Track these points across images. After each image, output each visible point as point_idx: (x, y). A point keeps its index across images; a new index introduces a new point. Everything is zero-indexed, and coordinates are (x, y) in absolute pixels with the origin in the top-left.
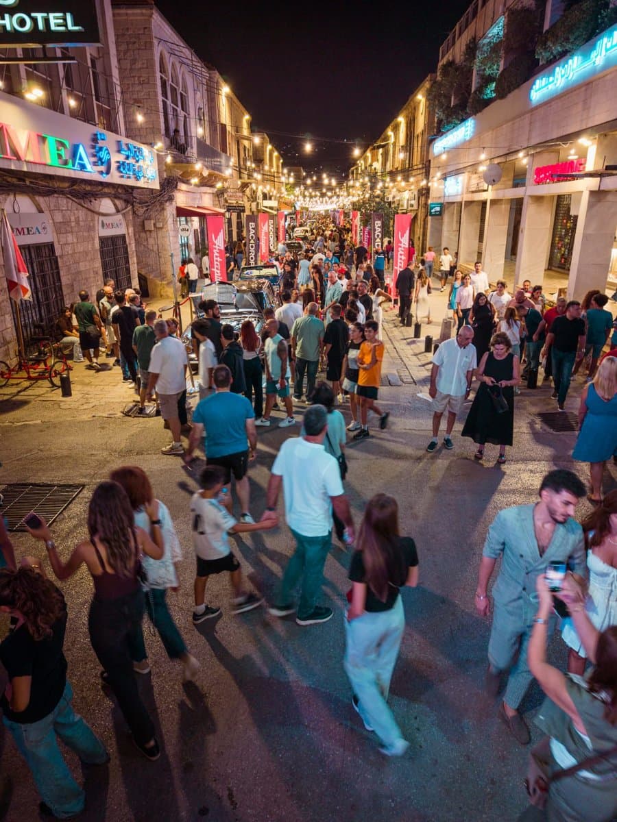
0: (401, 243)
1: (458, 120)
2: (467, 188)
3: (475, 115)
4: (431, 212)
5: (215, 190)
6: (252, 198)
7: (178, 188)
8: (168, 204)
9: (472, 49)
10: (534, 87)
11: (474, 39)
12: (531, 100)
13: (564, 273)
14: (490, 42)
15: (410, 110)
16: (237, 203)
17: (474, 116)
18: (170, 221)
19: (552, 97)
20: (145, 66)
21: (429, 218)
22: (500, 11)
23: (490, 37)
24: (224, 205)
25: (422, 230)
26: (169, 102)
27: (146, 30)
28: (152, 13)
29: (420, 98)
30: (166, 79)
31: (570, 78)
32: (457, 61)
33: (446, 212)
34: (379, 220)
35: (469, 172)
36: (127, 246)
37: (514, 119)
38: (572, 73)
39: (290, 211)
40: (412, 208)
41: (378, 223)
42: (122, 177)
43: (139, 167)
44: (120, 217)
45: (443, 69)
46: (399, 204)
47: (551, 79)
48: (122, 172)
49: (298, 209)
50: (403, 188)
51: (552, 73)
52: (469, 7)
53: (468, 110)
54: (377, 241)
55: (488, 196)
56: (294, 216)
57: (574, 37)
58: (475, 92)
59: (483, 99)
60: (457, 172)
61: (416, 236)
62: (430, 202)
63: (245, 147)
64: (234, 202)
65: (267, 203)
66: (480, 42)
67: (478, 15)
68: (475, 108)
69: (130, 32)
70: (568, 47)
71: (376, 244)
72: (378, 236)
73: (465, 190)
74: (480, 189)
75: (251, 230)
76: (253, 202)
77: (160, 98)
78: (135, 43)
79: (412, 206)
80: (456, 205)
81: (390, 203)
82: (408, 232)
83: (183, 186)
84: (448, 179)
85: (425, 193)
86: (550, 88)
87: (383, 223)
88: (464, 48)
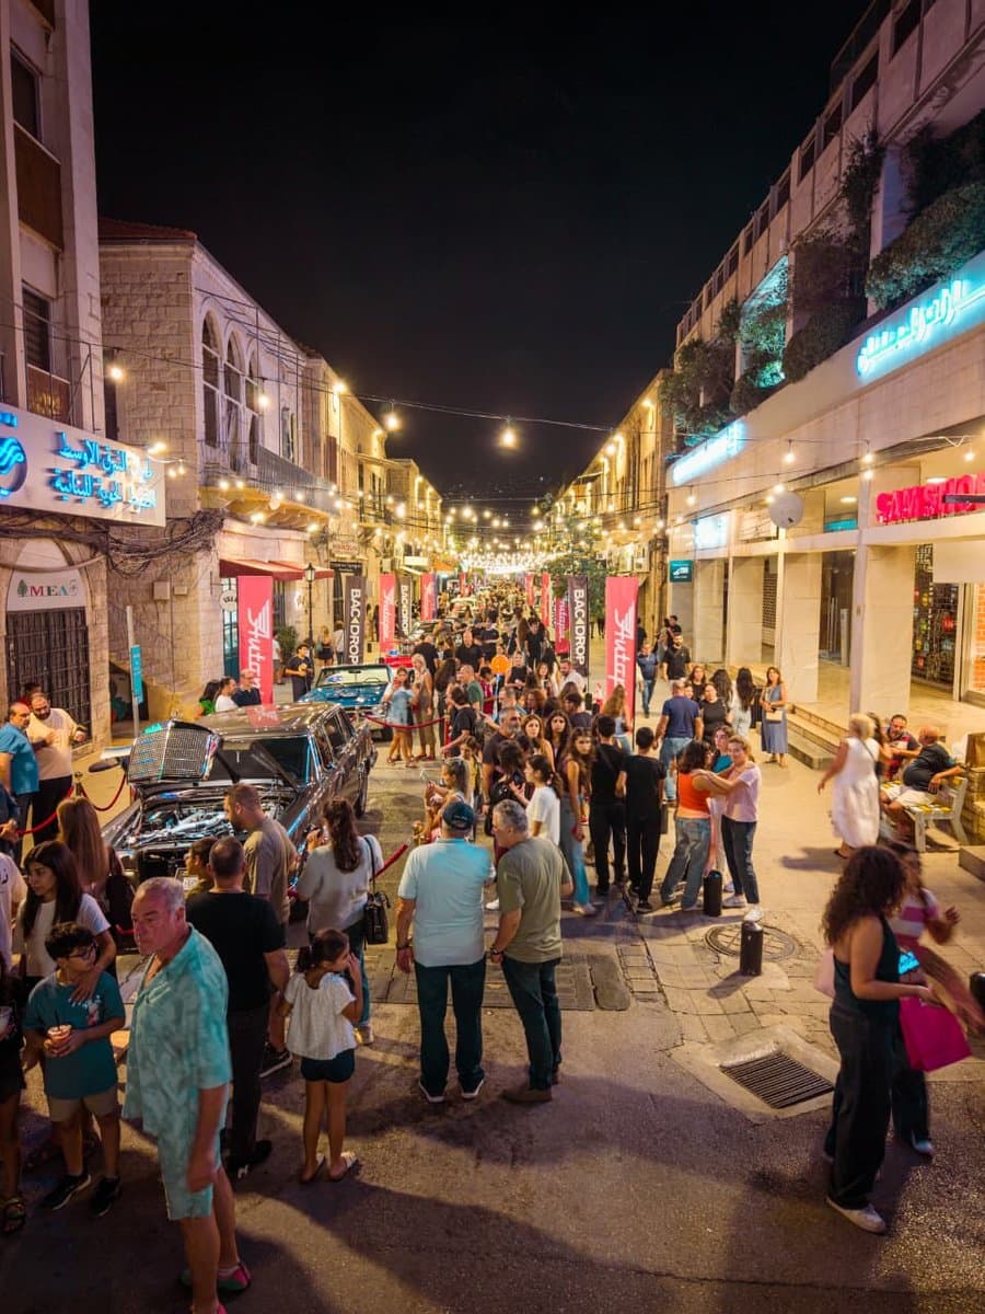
0: (619, 630)
1: (715, 426)
2: (737, 535)
3: (746, 414)
4: (672, 576)
5: (307, 536)
6: (385, 551)
7: (225, 528)
8: (200, 554)
9: (732, 317)
10: (864, 351)
11: (736, 301)
12: (859, 374)
13: (944, 691)
14: (762, 305)
15: (633, 423)
16: (353, 558)
17: (743, 417)
18: (204, 584)
19: (906, 362)
20: (175, 332)
21: (670, 585)
22: (781, 247)
23: (763, 297)
24: (327, 561)
25: (657, 604)
26: (220, 392)
27: (180, 277)
28: (193, 253)
29: (649, 404)
30: (219, 357)
31: (946, 322)
32: (707, 339)
33: (699, 575)
34: (582, 587)
35: (738, 508)
36: (87, 629)
37: (820, 413)
38: (951, 312)
39: (451, 573)
40: (641, 571)
41: (580, 593)
42: (60, 498)
43: (112, 484)
44: (74, 574)
45: (683, 353)
46: (618, 564)
47: (901, 330)
48: (58, 490)
49: (465, 570)
50: (625, 538)
51: (906, 319)
52: (722, 258)
53: (731, 408)
54: (577, 623)
55: (781, 546)
56: (457, 581)
57: (951, 244)
58: (744, 377)
59: (759, 388)
60: (717, 510)
61: (648, 615)
62: (669, 559)
63: (374, 476)
64: (348, 556)
65: (413, 560)
66: (746, 304)
67: (740, 267)
68: (746, 401)
69: (154, 280)
70: (937, 263)
71: (577, 628)
72: (580, 614)
73: (733, 541)
74: (762, 535)
75: (354, 601)
76: (385, 557)
77: (199, 381)
78: (159, 296)
79: (640, 566)
80: (716, 563)
81: (604, 563)
82: (632, 610)
83: (237, 527)
84: (701, 521)
85: (661, 544)
86: (900, 347)
87: (588, 592)
88: (717, 315)
